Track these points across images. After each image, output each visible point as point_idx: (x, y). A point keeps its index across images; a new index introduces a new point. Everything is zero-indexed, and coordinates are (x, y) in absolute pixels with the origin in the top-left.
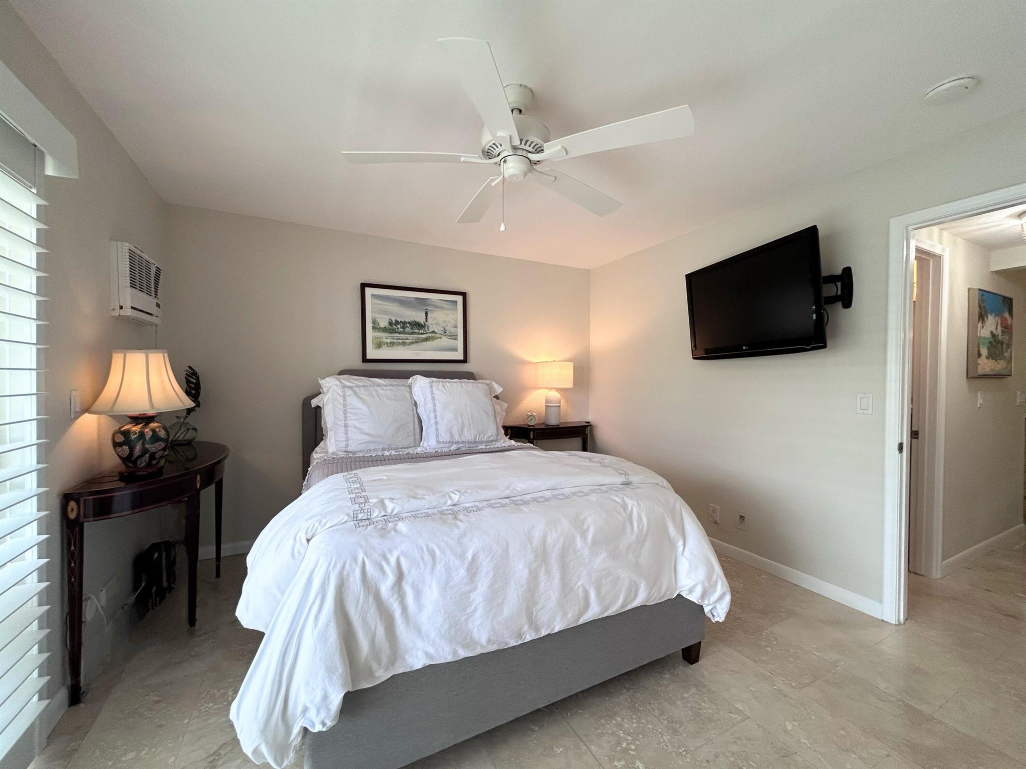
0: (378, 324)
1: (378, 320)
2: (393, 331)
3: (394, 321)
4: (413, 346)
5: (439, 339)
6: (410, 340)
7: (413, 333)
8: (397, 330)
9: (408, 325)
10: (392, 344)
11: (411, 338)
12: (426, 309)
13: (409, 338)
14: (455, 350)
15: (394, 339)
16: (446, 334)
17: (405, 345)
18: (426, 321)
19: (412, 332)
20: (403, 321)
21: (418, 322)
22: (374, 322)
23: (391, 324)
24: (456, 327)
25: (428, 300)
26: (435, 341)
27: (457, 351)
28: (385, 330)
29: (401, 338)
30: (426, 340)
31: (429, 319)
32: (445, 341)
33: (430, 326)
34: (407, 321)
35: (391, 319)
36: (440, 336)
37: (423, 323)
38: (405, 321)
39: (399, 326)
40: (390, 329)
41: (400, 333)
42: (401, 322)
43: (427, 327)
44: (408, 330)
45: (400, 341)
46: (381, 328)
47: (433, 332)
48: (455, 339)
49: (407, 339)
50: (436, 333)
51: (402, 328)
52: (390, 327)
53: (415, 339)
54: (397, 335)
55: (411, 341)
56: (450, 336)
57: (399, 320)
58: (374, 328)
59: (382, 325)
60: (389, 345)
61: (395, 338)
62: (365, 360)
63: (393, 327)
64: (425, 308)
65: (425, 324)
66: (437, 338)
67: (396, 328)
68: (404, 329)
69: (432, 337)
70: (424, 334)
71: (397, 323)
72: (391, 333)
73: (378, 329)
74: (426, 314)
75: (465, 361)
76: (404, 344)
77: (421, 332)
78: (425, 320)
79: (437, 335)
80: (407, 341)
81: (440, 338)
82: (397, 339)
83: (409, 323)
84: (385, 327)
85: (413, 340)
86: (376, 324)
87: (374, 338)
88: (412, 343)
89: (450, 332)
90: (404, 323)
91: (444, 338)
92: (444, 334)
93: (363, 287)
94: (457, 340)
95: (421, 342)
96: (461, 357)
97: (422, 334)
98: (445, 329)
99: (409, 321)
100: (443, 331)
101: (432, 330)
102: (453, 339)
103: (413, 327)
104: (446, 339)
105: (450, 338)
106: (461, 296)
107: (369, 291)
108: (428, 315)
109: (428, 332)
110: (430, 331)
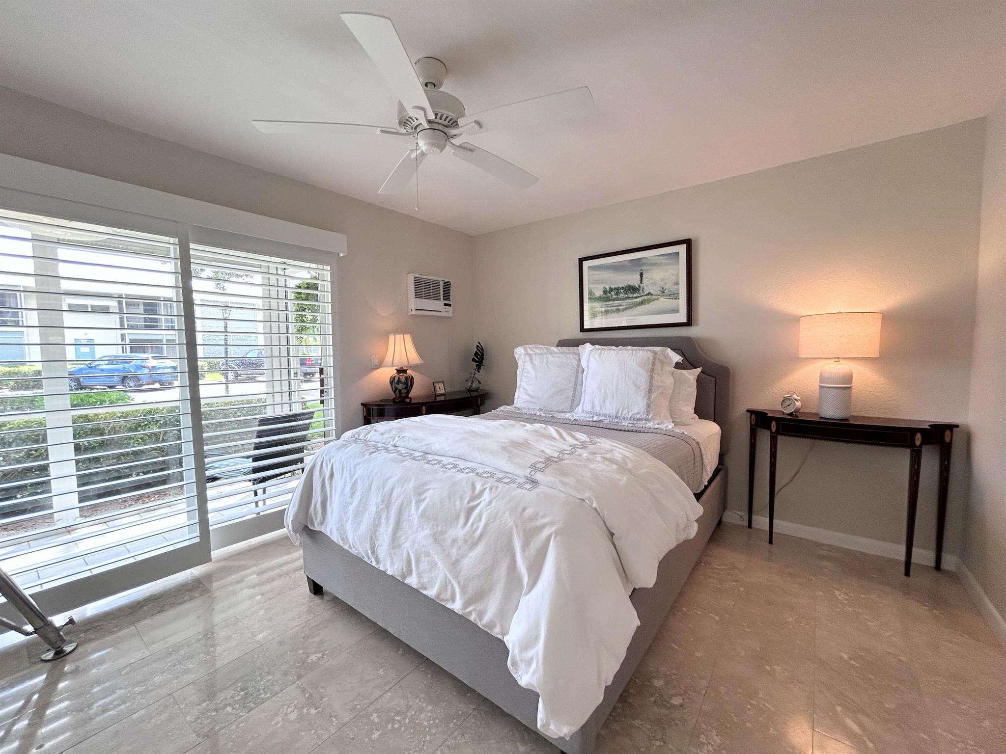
0: (594, 294)
2: (608, 299)
3: (608, 289)
4: (625, 312)
5: (656, 301)
8: (611, 297)
9: (622, 291)
10: (607, 312)
11: (625, 304)
12: (642, 270)
13: (623, 304)
14: (676, 311)
15: (608, 307)
16: (664, 294)
17: (618, 312)
18: (641, 283)
19: (626, 297)
20: (617, 287)
21: (632, 286)
22: (590, 293)
23: (605, 292)
24: (677, 283)
25: (643, 259)
26: (650, 304)
27: (679, 312)
28: (600, 299)
29: (614, 305)
30: (641, 303)
31: (644, 280)
32: (663, 302)
33: (645, 288)
34: (621, 287)
35: (605, 288)
36: (656, 297)
37: (637, 286)
38: (619, 287)
39: (613, 293)
40: (604, 298)
41: (613, 300)
42: (615, 289)
43: (641, 290)
44: (622, 296)
45: (614, 308)
46: (596, 298)
47: (649, 294)
48: (676, 299)
49: (621, 305)
50: (652, 295)
51: (615, 294)
52: (605, 296)
53: (629, 305)
54: (611, 302)
55: (625, 307)
56: (670, 295)
57: (613, 287)
58: (590, 299)
59: (597, 295)
60: (603, 313)
62: (583, 330)
64: (640, 269)
65: (639, 287)
66: (654, 300)
67: (610, 295)
68: (618, 295)
69: (648, 300)
70: (638, 297)
71: (611, 290)
72: (606, 301)
73: (594, 299)
74: (641, 275)
75: (689, 323)
76: (618, 310)
77: (635, 295)
79: (653, 297)
80: (620, 307)
81: (657, 299)
82: (611, 307)
83: (623, 288)
84: (600, 297)
85: (626, 305)
86: (592, 294)
87: (592, 308)
88: (626, 309)
89: (670, 291)
90: (618, 289)
91: (662, 299)
92: (662, 295)
93: (581, 261)
94: (679, 299)
95: (636, 307)
96: (684, 319)
97: (636, 298)
98: (663, 289)
99: (623, 286)
100: (661, 291)
101: (647, 292)
102: (672, 299)
103: (627, 292)
104: (664, 299)
105: (669, 297)
106: (685, 245)
107: (586, 264)
108: (643, 276)
109: (643, 294)
110: (645, 294)
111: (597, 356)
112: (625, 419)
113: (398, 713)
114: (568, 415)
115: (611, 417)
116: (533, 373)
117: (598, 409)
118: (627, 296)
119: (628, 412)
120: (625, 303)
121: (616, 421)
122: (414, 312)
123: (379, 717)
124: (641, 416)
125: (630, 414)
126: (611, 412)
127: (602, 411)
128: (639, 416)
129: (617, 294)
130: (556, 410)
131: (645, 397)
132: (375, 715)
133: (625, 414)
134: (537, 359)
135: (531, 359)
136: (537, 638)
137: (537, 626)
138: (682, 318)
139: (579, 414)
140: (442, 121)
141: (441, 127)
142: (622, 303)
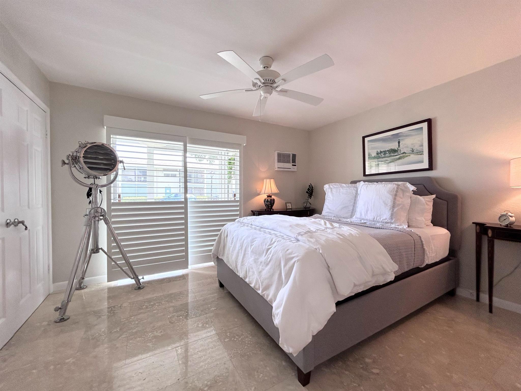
0: (371, 155)
1: (371, 153)
2: (379, 158)
9: (387, 152)
12: (399, 140)
14: (422, 162)
16: (413, 152)
20: (384, 150)
21: (393, 149)
22: (369, 155)
23: (377, 154)
24: (422, 146)
25: (400, 134)
28: (375, 158)
30: (399, 158)
31: (401, 145)
32: (413, 157)
33: (401, 150)
34: (387, 150)
35: (378, 151)
36: (408, 154)
37: (396, 149)
38: (386, 150)
39: (382, 154)
40: (377, 157)
41: (383, 158)
42: (383, 151)
43: (399, 151)
44: (387, 155)
46: (372, 157)
48: (421, 155)
50: (405, 153)
51: (383, 155)
52: (377, 156)
56: (417, 153)
57: (382, 150)
58: (369, 158)
59: (373, 156)
62: (365, 175)
64: (398, 139)
65: (398, 149)
66: (407, 156)
67: (380, 155)
69: (403, 156)
70: (397, 155)
71: (381, 152)
73: (371, 158)
74: (399, 142)
75: (431, 168)
77: (395, 154)
78: (398, 147)
79: (407, 154)
81: (409, 156)
84: (375, 156)
89: (417, 150)
90: (385, 152)
92: (412, 153)
93: (364, 138)
94: (423, 154)
95: (396, 161)
96: (427, 166)
97: (396, 156)
98: (413, 149)
99: (388, 150)
100: (411, 151)
101: (403, 152)
102: (419, 155)
103: (390, 153)
104: (413, 155)
105: (417, 154)
106: (427, 122)
107: (366, 139)
108: (400, 143)
109: (400, 153)
110: (402, 153)
111: (365, 188)
112: (378, 222)
113: (237, 336)
114: (348, 220)
115: (370, 221)
116: (332, 197)
117: (363, 216)
118: (390, 155)
119: (380, 219)
120: (389, 159)
121: (373, 223)
122: (277, 169)
123: (230, 335)
124: (388, 220)
125: (381, 219)
126: (370, 218)
127: (366, 218)
128: (386, 221)
129: (385, 154)
130: (343, 217)
131: (390, 210)
132: (228, 334)
133: (379, 219)
134: (334, 190)
135: (331, 190)
136: (281, 305)
137: (283, 299)
138: (425, 165)
139: (354, 219)
140: (269, 82)
141: (269, 85)
142: (388, 159)
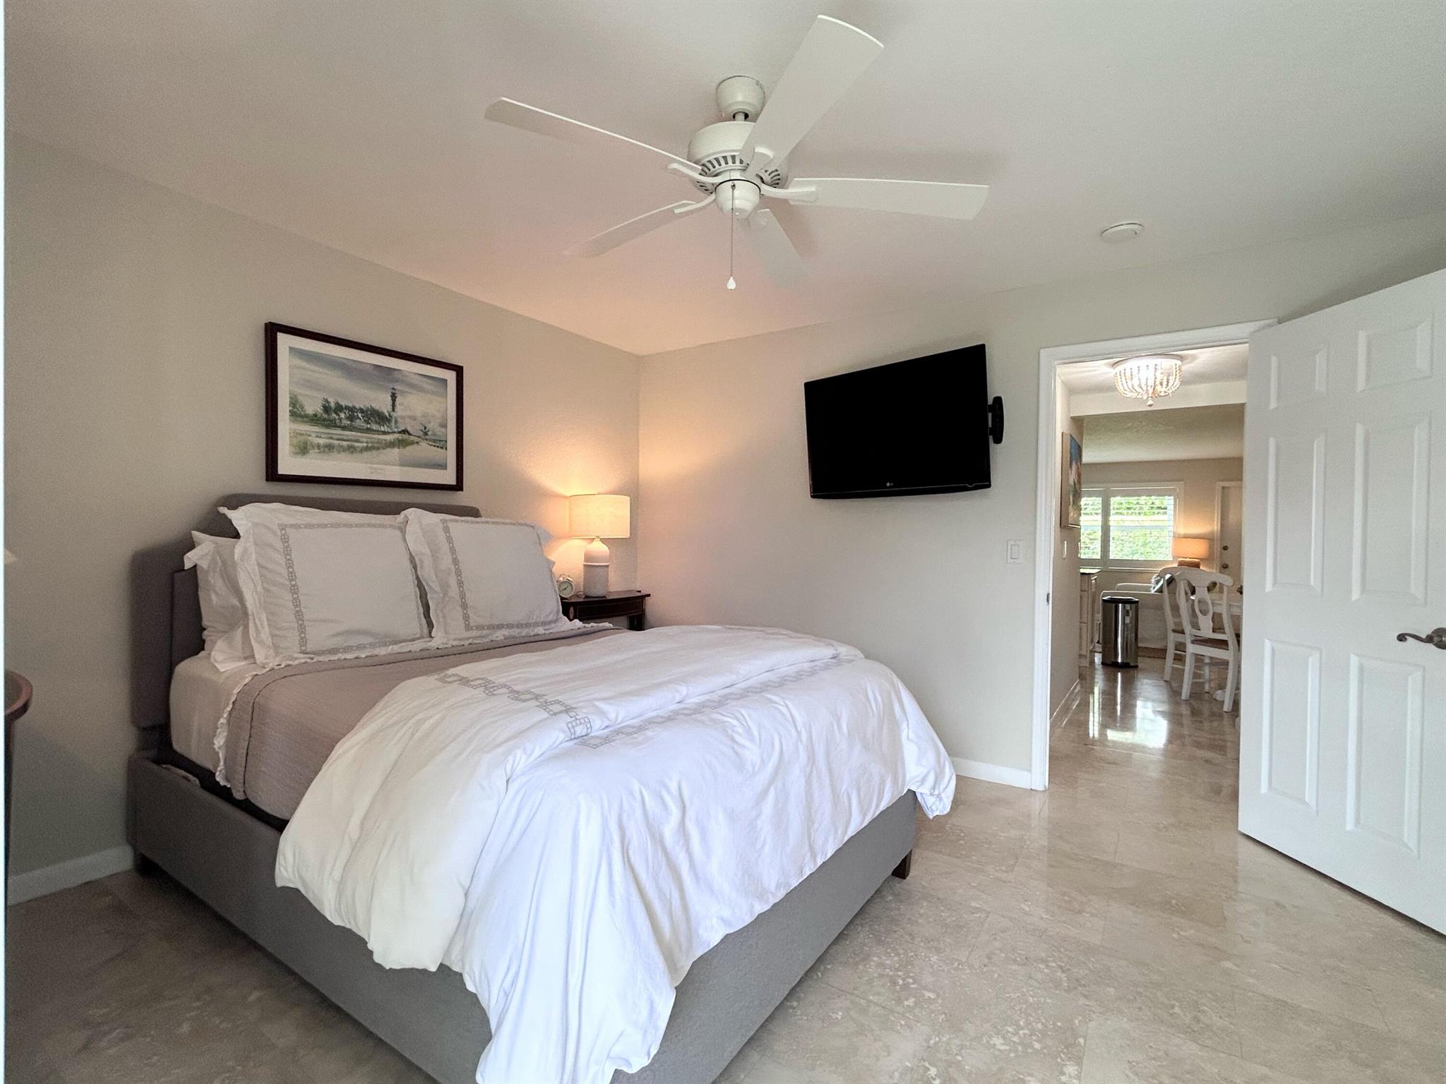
0: (302, 407)
1: (300, 398)
2: (331, 424)
3: (333, 405)
4: (366, 455)
6: (362, 442)
7: (369, 430)
8: (338, 421)
9: (360, 415)
10: (330, 448)
12: (394, 389)
13: (361, 440)
15: (331, 438)
16: (427, 437)
17: (352, 452)
18: (393, 410)
19: (368, 428)
20: (350, 405)
21: (377, 411)
22: (294, 403)
23: (326, 409)
24: (444, 426)
25: (396, 372)
27: (446, 469)
28: (314, 420)
29: (345, 438)
31: (398, 408)
33: (400, 420)
34: (357, 407)
35: (327, 401)
37: (387, 414)
38: (354, 407)
39: (342, 415)
40: (324, 420)
41: (344, 428)
42: (347, 408)
43: (393, 422)
44: (359, 423)
45: (345, 443)
46: (306, 416)
47: (405, 432)
49: (358, 441)
50: (410, 434)
51: (347, 418)
52: (326, 416)
53: (372, 443)
55: (365, 444)
56: (435, 441)
57: (343, 403)
58: (292, 414)
59: (309, 411)
61: (333, 436)
63: (330, 416)
64: (392, 387)
65: (390, 416)
67: (337, 417)
68: (352, 421)
70: (388, 433)
71: (339, 408)
72: (327, 426)
73: (301, 416)
74: (394, 397)
75: (458, 487)
76: (351, 449)
77: (383, 429)
78: (390, 408)
80: (356, 444)
82: (338, 440)
83: (362, 411)
84: (315, 415)
85: (367, 443)
86: (298, 406)
88: (367, 449)
89: (435, 434)
90: (352, 409)
92: (423, 437)
93: (272, 330)
96: (452, 480)
97: (384, 433)
98: (425, 428)
99: (363, 407)
100: (422, 431)
101: (403, 429)
102: (438, 447)
103: (370, 419)
105: (434, 444)
106: (454, 372)
107: (281, 340)
108: (397, 400)
109: (396, 430)
110: (400, 430)
118: (369, 426)
129: (351, 418)
138: (449, 477)
